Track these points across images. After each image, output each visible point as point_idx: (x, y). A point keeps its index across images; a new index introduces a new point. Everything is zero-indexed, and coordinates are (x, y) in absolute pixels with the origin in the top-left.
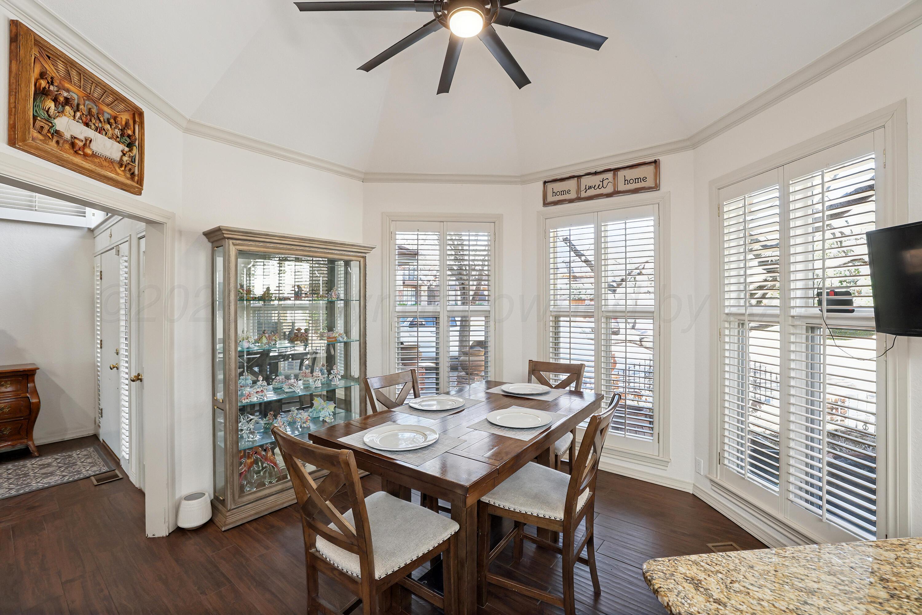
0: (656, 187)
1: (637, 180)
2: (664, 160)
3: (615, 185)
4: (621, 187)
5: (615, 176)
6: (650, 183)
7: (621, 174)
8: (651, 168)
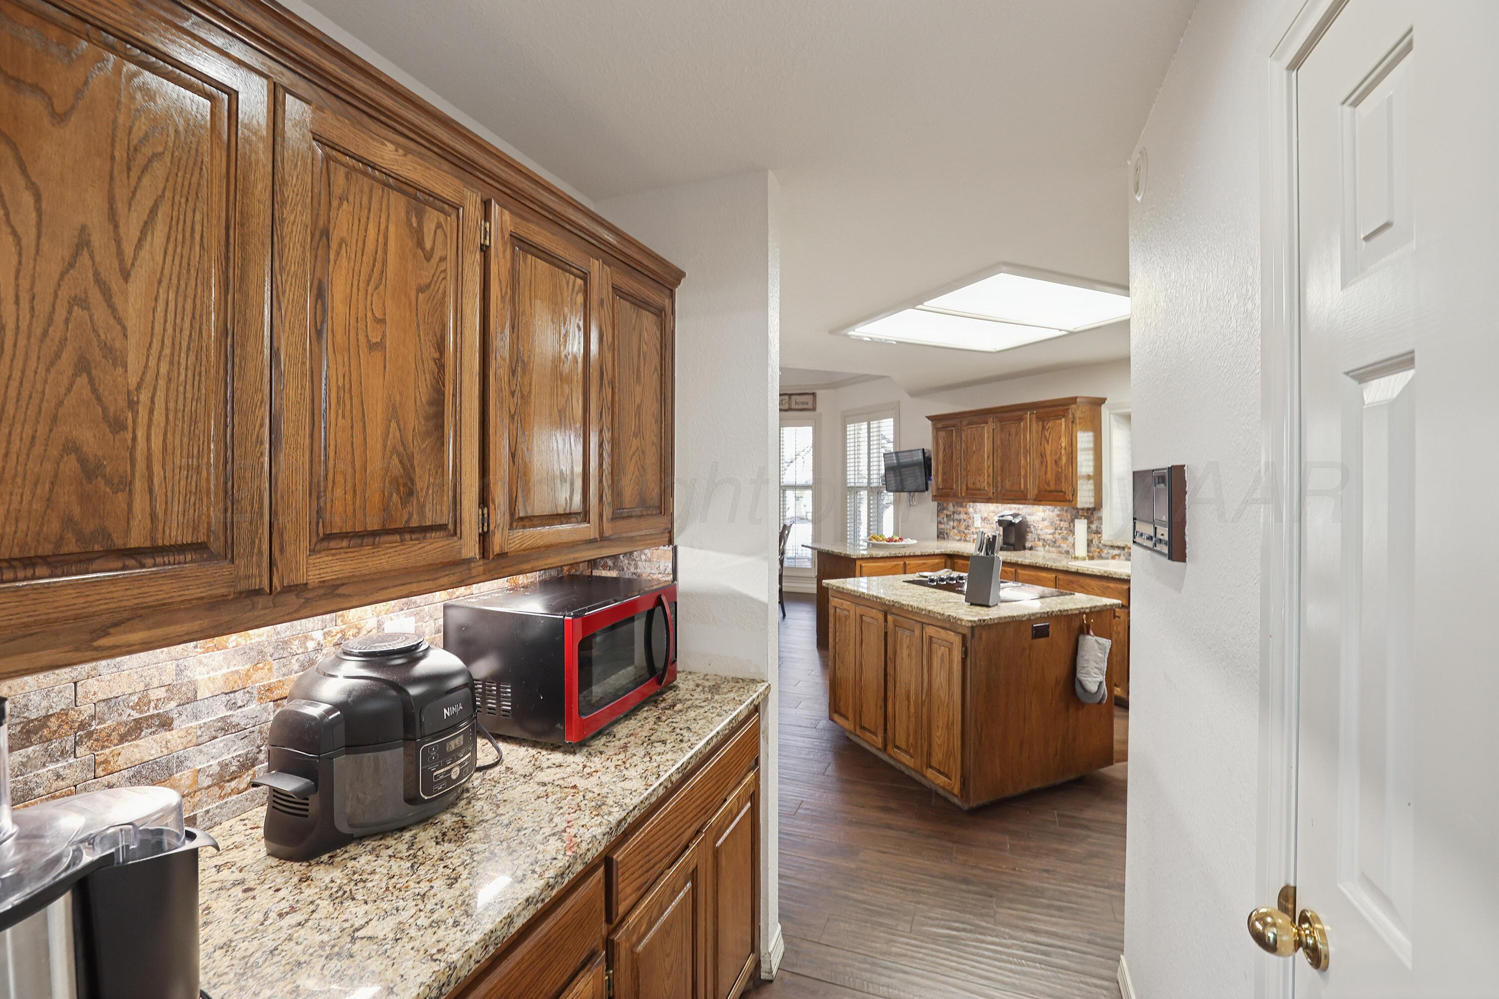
0: (814, 409)
1: (803, 403)
2: (820, 393)
3: (790, 404)
4: (794, 406)
5: (790, 398)
6: (810, 406)
7: (793, 397)
8: (811, 397)
